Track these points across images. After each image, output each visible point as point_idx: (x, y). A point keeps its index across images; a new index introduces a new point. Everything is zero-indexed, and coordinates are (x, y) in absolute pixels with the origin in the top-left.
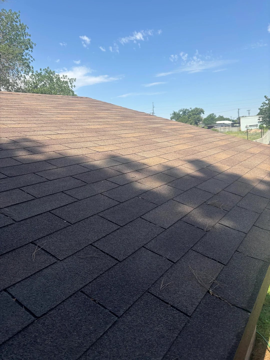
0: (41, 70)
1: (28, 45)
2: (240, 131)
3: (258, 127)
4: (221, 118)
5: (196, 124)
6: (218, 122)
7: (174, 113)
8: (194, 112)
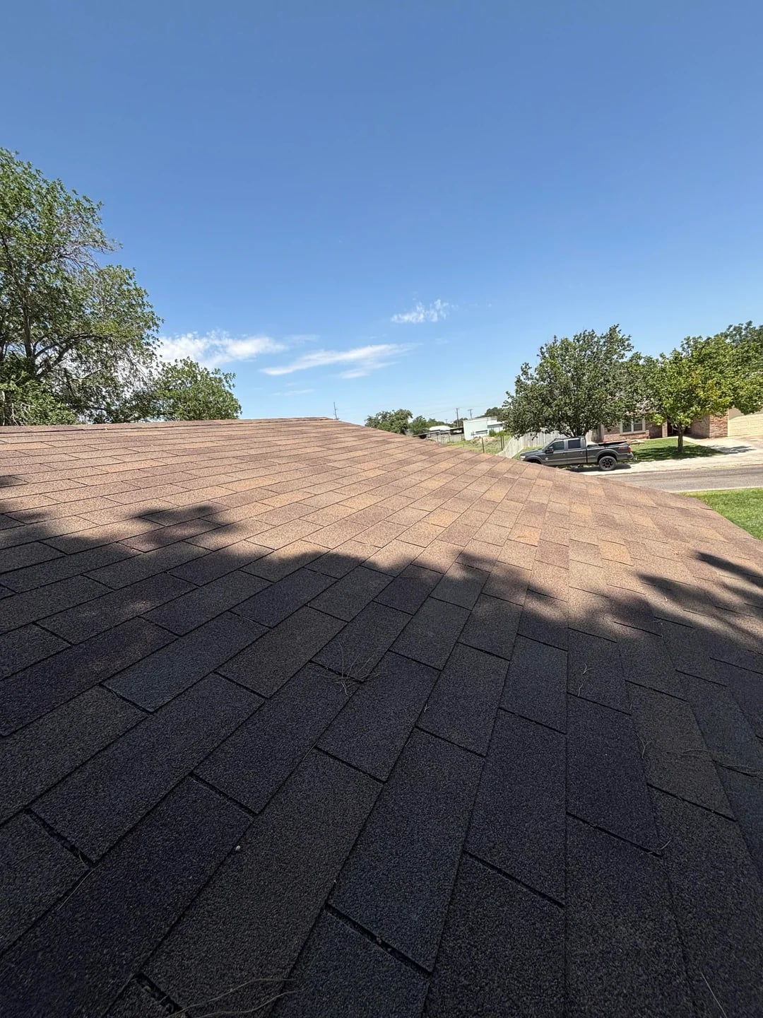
0: (176, 361)
1: (150, 322)
2: (464, 440)
3: (488, 434)
4: (433, 423)
5: (403, 432)
6: (431, 429)
7: (370, 419)
8: (398, 416)
